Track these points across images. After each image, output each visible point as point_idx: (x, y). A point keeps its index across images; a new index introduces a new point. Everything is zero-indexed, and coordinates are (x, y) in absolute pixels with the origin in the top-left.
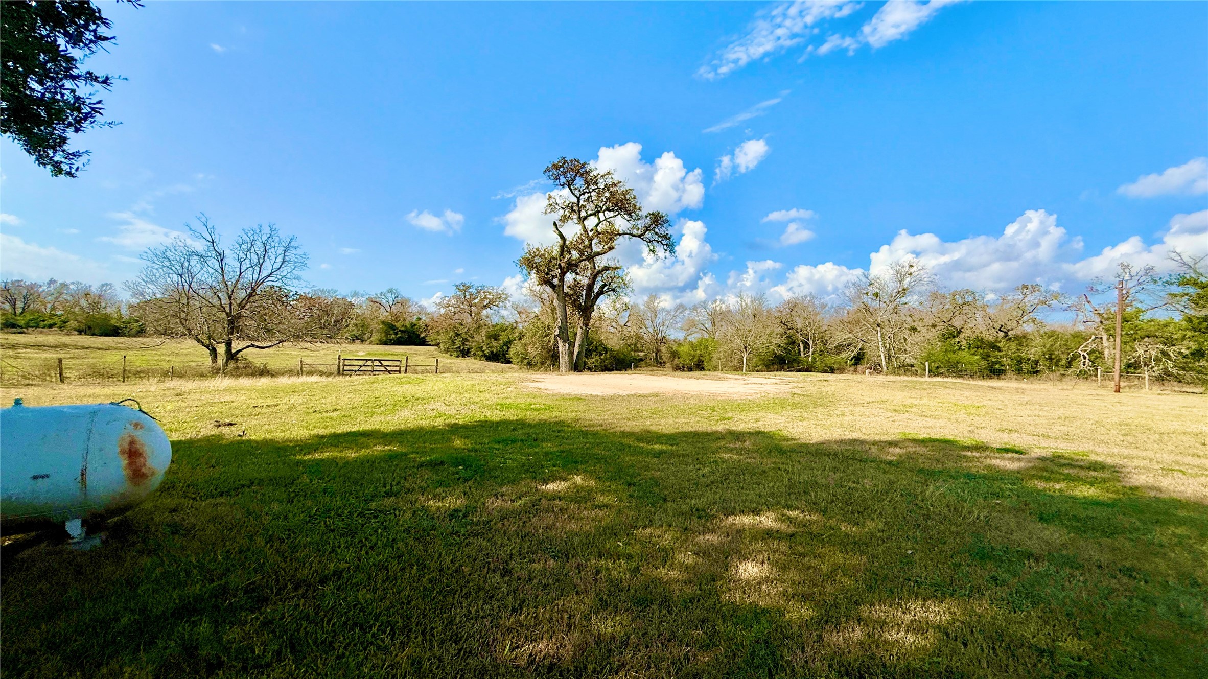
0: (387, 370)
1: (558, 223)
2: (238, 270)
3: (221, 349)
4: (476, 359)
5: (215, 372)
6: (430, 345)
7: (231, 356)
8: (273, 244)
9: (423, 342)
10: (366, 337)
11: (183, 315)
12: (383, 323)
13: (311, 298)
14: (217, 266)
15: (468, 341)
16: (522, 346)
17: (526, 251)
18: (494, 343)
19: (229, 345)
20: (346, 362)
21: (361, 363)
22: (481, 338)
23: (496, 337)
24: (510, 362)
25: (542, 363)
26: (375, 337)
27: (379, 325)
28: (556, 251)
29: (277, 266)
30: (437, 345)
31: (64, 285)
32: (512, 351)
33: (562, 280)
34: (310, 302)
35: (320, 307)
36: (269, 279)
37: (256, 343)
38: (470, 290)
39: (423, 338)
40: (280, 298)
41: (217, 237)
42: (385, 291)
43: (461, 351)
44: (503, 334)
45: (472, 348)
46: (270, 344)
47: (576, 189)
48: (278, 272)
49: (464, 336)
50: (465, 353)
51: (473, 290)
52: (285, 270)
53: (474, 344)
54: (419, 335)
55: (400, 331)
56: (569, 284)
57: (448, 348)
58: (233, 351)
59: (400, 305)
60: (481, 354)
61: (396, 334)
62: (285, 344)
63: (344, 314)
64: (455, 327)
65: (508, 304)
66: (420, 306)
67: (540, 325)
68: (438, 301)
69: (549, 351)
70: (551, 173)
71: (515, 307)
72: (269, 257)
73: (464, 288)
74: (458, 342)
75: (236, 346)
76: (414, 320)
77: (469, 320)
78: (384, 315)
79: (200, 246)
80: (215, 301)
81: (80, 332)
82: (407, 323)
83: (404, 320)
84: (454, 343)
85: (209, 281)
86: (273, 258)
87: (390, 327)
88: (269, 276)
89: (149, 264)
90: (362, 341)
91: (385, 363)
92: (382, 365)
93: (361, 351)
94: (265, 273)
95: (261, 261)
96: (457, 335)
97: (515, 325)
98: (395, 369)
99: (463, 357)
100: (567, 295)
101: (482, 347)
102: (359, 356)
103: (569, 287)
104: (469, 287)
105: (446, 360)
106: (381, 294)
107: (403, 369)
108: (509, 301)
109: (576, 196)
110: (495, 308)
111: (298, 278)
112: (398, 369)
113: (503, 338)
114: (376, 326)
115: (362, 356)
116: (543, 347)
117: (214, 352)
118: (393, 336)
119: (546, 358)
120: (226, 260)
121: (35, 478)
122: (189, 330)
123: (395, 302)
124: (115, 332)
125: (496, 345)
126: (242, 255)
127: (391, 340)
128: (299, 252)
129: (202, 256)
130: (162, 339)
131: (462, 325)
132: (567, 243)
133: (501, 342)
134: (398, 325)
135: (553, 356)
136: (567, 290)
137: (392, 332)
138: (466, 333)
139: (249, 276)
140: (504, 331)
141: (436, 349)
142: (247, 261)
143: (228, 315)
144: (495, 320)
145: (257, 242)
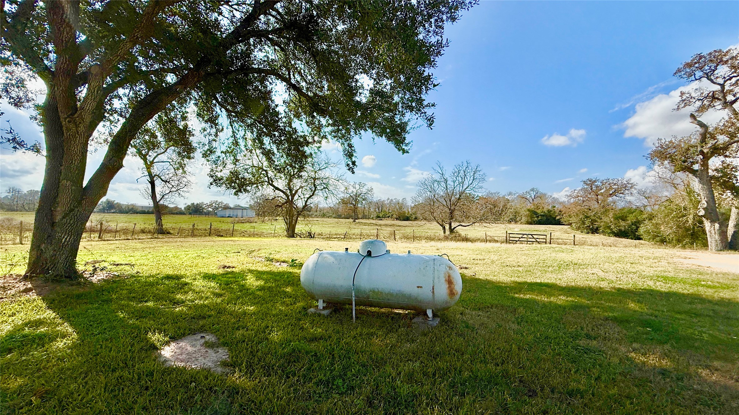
0: (537, 241)
1: (696, 114)
2: (453, 186)
3: (447, 227)
4: (605, 235)
5: (446, 238)
6: (564, 225)
7: (452, 230)
8: (468, 171)
9: (559, 223)
10: (518, 219)
11: (432, 210)
12: (529, 210)
13: (485, 198)
14: (445, 186)
15: (596, 221)
16: (653, 225)
17: (657, 145)
18: (622, 223)
19: (450, 224)
20: (511, 235)
21: (520, 236)
22: (609, 219)
23: (624, 219)
24: (640, 239)
25: (679, 241)
26: (524, 219)
27: (526, 212)
28: (695, 140)
29: (470, 182)
30: (570, 224)
31: (392, 200)
32: (642, 230)
33: (705, 165)
34: (485, 200)
35: (490, 203)
36: (467, 189)
37: (461, 224)
38: (596, 184)
39: (558, 220)
40: (470, 199)
41: (444, 171)
42: (529, 190)
43: (590, 229)
44: (631, 215)
45: (601, 227)
46: (468, 224)
47: (717, 78)
48: (471, 185)
49: (593, 218)
50: (595, 231)
51: (599, 184)
52: (475, 183)
53: (602, 224)
54: (555, 218)
55: (540, 215)
56: (714, 168)
57: (579, 227)
58: (452, 228)
59: (539, 198)
60: (609, 231)
61: (538, 217)
62: (476, 224)
63: (504, 206)
64: (584, 211)
65: (634, 191)
66: (554, 198)
67: (673, 206)
68: (569, 194)
69: (687, 230)
70: (683, 73)
71: (642, 193)
72: (467, 178)
73: (591, 183)
74: (588, 223)
75: (453, 225)
76: (550, 208)
77: (597, 206)
78: (530, 206)
79: (437, 177)
80: (445, 203)
81: (397, 219)
82: (545, 210)
83: (543, 208)
84: (584, 223)
85: (442, 193)
86: (469, 178)
87: (533, 213)
88: (467, 188)
89: (420, 188)
90: (516, 222)
91: (535, 236)
92: (533, 238)
93: (517, 228)
94: (465, 187)
95: (463, 180)
96: (587, 217)
97: (642, 209)
98: (542, 240)
99: (592, 233)
100: (713, 177)
101: (610, 226)
102: (515, 231)
103: (716, 170)
104: (595, 181)
105: (580, 236)
106: (526, 192)
107: (548, 240)
108: (635, 189)
109: (719, 84)
110: (621, 195)
111: (481, 188)
112: (544, 241)
113: (631, 219)
114: (524, 212)
115: (517, 231)
116: (678, 227)
117: (444, 228)
118: (536, 219)
119: (684, 237)
120: (448, 182)
121: (418, 287)
122: (434, 218)
123: (536, 196)
124: (407, 219)
125: (624, 224)
126: (455, 179)
127: (534, 222)
128: (481, 173)
129: (438, 182)
130: (425, 222)
131: (590, 210)
132: (710, 129)
133: (629, 222)
134: (539, 211)
135: (692, 235)
136: (711, 173)
137: (535, 216)
138: (594, 216)
139: (458, 189)
140: (632, 213)
141: (569, 228)
142: (457, 181)
143: (450, 209)
144: (621, 205)
145: (461, 171)
